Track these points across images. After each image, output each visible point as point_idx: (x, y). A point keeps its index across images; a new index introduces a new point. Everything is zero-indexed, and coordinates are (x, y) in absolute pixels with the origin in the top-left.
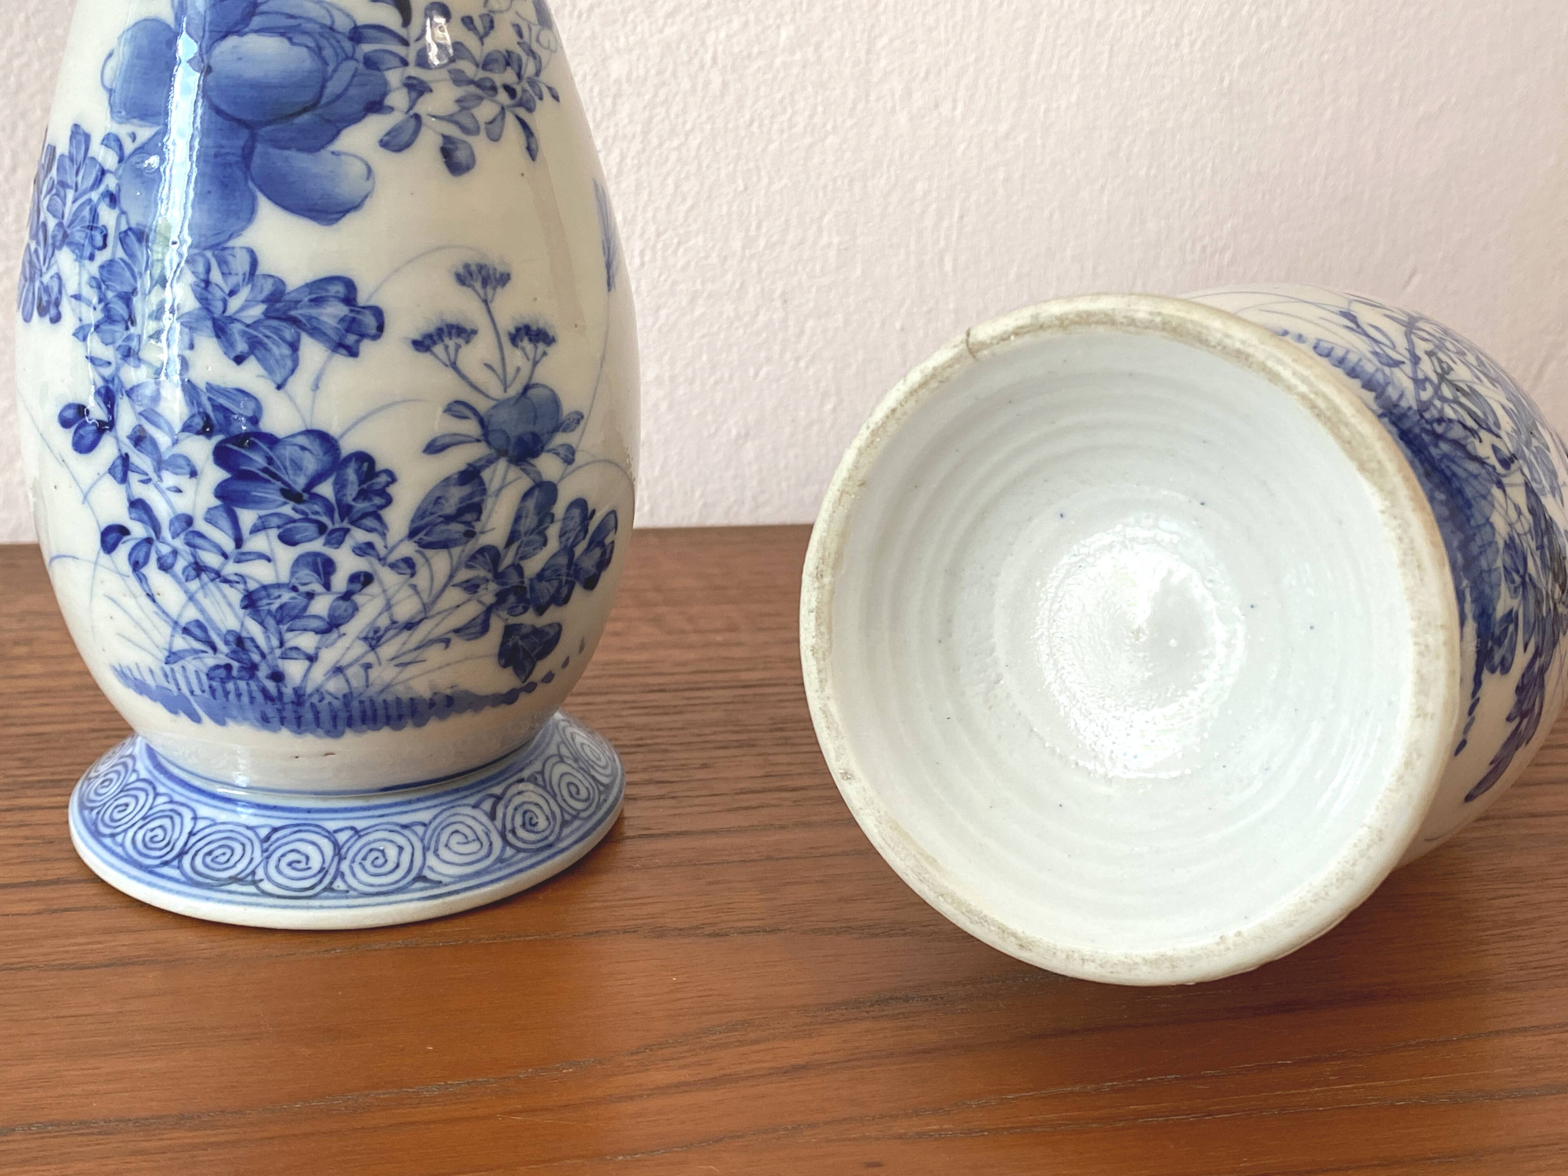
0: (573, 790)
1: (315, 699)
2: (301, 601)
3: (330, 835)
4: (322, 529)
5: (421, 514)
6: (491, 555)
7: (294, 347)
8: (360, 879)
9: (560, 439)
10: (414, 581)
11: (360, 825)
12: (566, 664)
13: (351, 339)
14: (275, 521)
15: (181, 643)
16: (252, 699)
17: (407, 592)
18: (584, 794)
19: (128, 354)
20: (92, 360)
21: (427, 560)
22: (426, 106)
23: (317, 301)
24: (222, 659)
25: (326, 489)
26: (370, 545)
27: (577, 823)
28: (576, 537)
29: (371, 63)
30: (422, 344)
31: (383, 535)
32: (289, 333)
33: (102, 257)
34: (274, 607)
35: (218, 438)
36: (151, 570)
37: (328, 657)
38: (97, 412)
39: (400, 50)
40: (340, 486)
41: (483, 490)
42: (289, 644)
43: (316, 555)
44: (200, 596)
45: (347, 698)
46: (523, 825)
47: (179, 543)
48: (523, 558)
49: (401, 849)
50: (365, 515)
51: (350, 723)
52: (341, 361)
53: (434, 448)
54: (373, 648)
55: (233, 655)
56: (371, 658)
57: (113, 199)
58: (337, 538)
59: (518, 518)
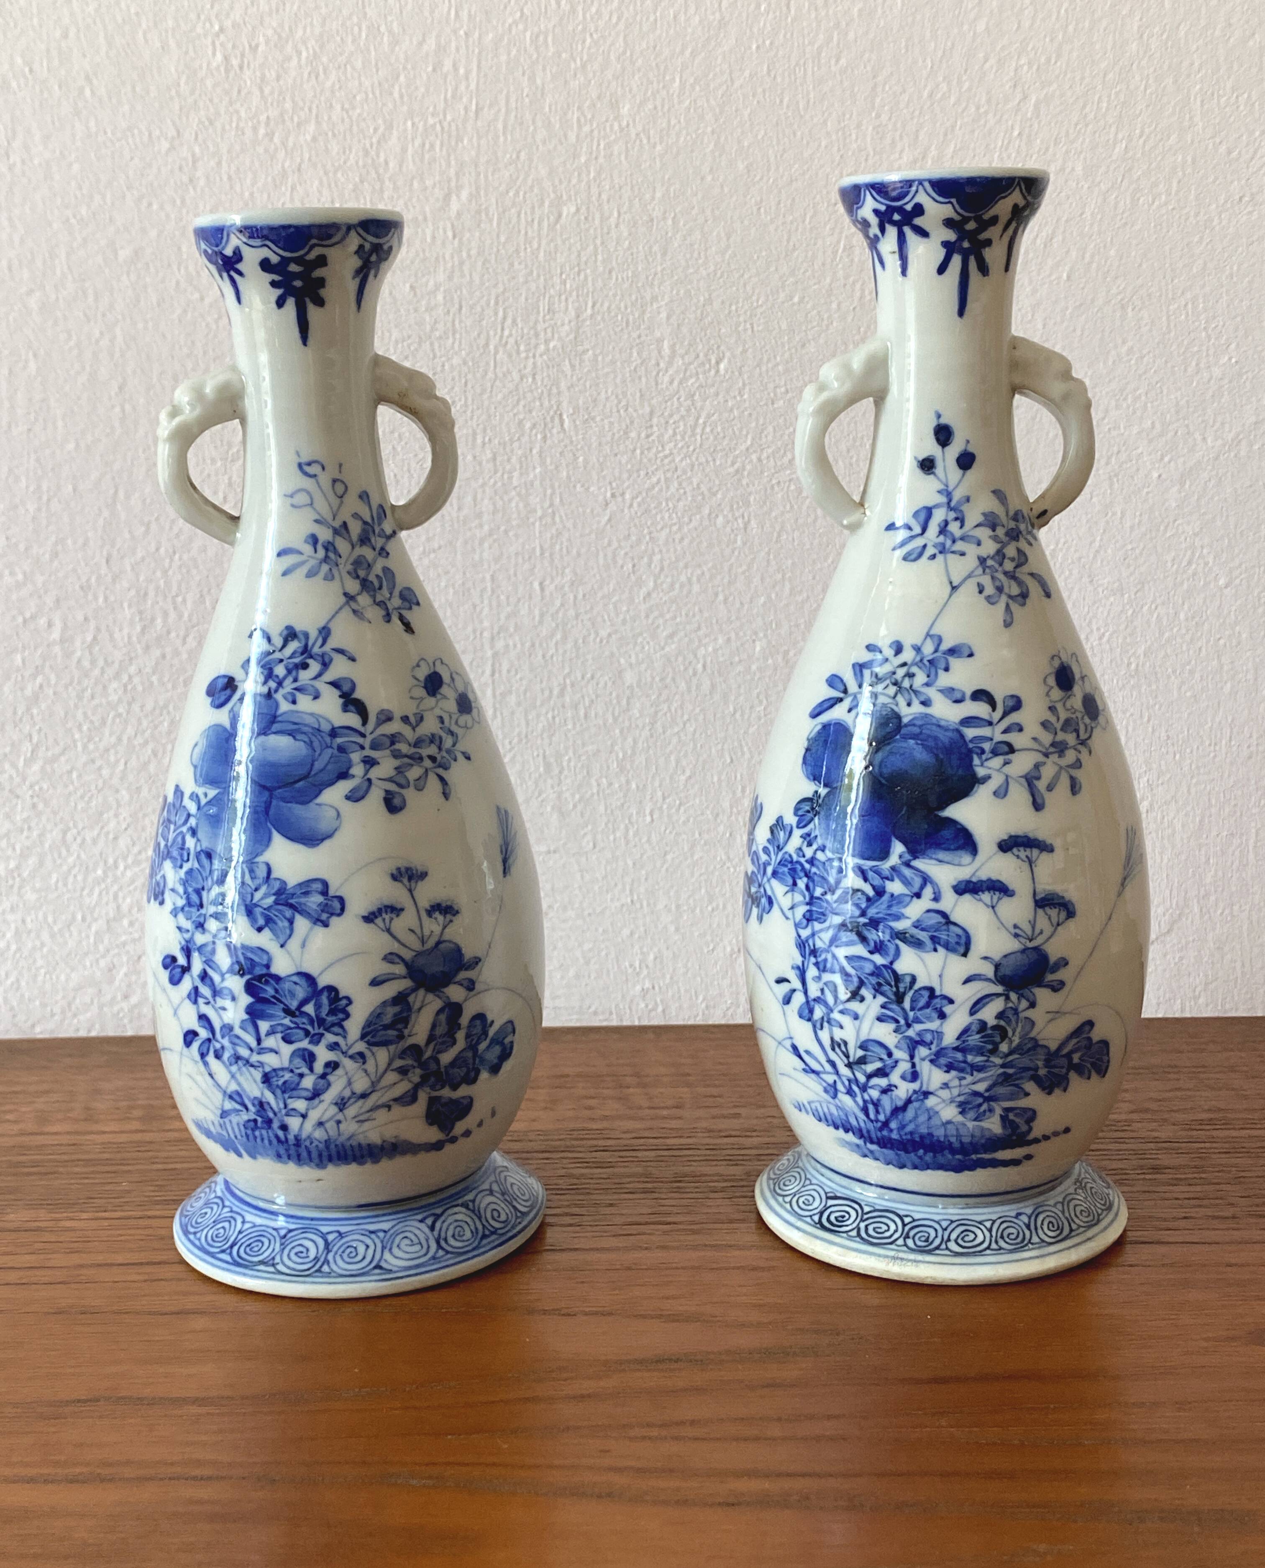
0: (496, 1214)
1: (307, 1143)
2: (296, 1079)
3: (324, 1236)
4: (307, 1033)
5: (369, 1024)
6: (415, 1051)
7: (291, 922)
8: (340, 1265)
9: (463, 975)
10: (366, 1066)
11: (343, 1229)
12: (480, 1124)
13: (324, 916)
14: (280, 1028)
15: (229, 1105)
16: (270, 1142)
17: (361, 1074)
18: (503, 1217)
19: (200, 926)
20: (179, 928)
21: (373, 1054)
22: (374, 773)
23: (306, 893)
24: (253, 1117)
25: (309, 1009)
26: (337, 1044)
27: (494, 1237)
28: (479, 1038)
29: (341, 749)
30: (369, 919)
31: (345, 1037)
32: (288, 913)
33: (187, 866)
34: (280, 1083)
35: (248, 977)
36: (211, 1058)
37: (314, 1116)
38: (182, 961)
39: (360, 740)
40: (318, 1007)
41: (409, 1008)
42: (290, 1106)
43: (305, 1050)
44: (238, 1076)
45: (327, 1142)
46: (453, 1236)
47: (226, 1042)
48: (440, 1052)
49: (368, 1247)
50: (333, 1025)
51: (330, 1159)
52: (320, 930)
53: (375, 983)
54: (341, 1110)
55: (258, 1113)
56: (340, 1116)
57: (194, 832)
58: (316, 1039)
59: (434, 1026)
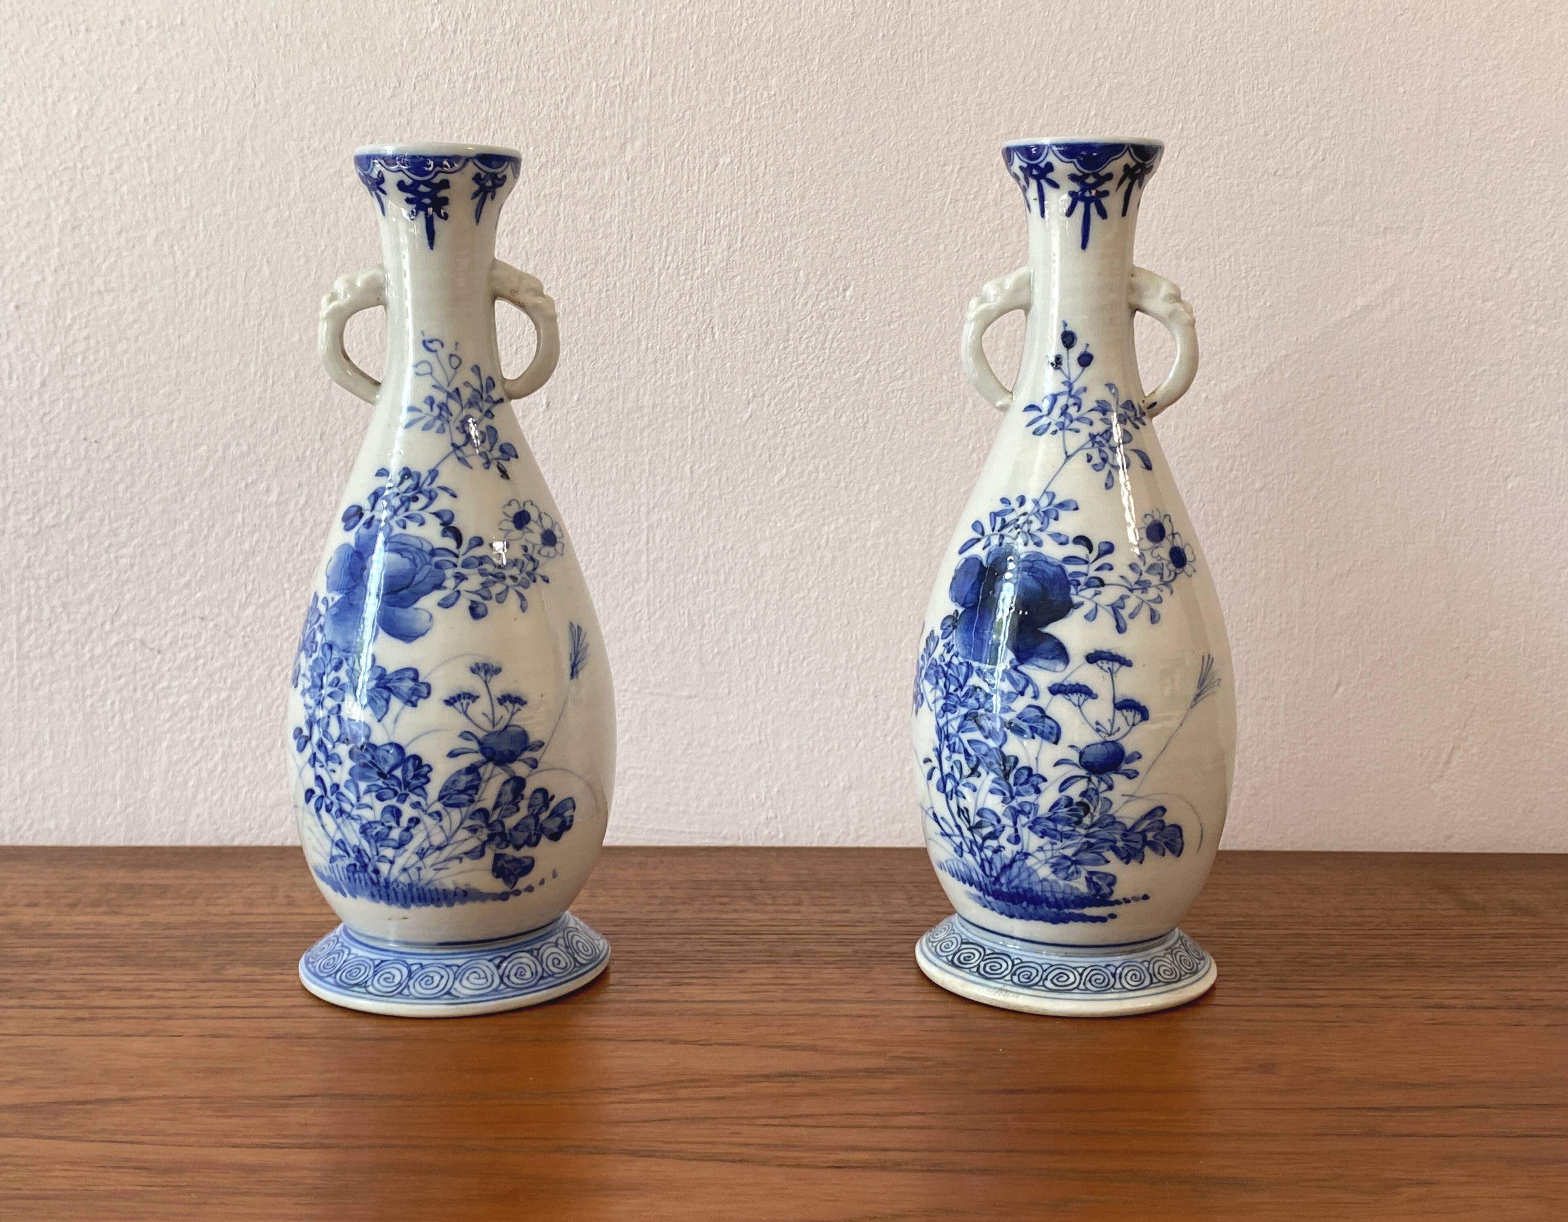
0: (556, 962)
1: (395, 885)
2: (386, 831)
3: (409, 967)
4: (396, 793)
5: (445, 788)
6: (484, 813)
7: (387, 701)
8: (417, 989)
9: (527, 755)
10: (442, 823)
11: (424, 962)
12: (542, 882)
13: (414, 698)
14: (375, 788)
15: (336, 852)
16: (366, 883)
17: (438, 829)
18: (563, 965)
19: (320, 703)
20: (306, 705)
21: (448, 813)
22: (464, 586)
23: (400, 679)
24: (352, 861)
25: (398, 773)
26: (419, 803)
27: (550, 979)
28: (540, 809)
29: (438, 566)
30: (450, 702)
31: (425, 798)
32: (385, 694)
33: (315, 656)
34: (374, 833)
35: (351, 746)
36: (323, 812)
37: (400, 862)
38: (306, 732)
39: (454, 560)
40: (405, 772)
41: (480, 779)
42: (381, 854)
43: (393, 807)
44: (342, 826)
45: (410, 885)
46: (515, 975)
47: (333, 798)
48: (504, 817)
49: (442, 977)
50: (416, 787)
51: (413, 901)
52: (409, 709)
53: (452, 755)
54: (421, 859)
55: (357, 858)
56: (420, 864)
57: (321, 628)
58: (403, 798)
59: (500, 795)
